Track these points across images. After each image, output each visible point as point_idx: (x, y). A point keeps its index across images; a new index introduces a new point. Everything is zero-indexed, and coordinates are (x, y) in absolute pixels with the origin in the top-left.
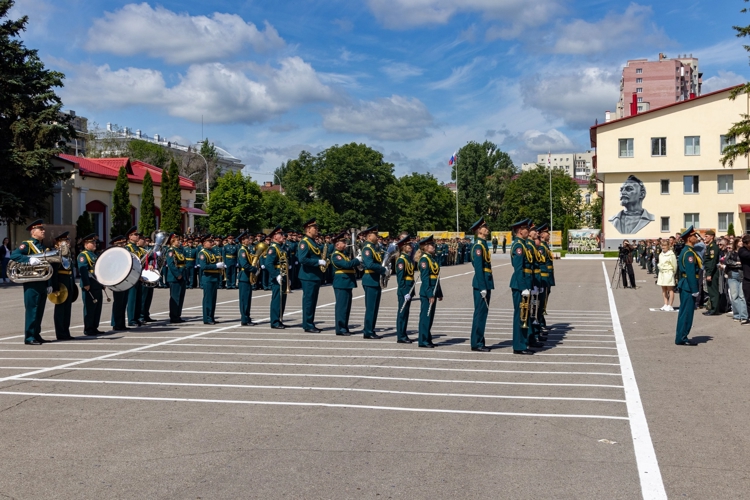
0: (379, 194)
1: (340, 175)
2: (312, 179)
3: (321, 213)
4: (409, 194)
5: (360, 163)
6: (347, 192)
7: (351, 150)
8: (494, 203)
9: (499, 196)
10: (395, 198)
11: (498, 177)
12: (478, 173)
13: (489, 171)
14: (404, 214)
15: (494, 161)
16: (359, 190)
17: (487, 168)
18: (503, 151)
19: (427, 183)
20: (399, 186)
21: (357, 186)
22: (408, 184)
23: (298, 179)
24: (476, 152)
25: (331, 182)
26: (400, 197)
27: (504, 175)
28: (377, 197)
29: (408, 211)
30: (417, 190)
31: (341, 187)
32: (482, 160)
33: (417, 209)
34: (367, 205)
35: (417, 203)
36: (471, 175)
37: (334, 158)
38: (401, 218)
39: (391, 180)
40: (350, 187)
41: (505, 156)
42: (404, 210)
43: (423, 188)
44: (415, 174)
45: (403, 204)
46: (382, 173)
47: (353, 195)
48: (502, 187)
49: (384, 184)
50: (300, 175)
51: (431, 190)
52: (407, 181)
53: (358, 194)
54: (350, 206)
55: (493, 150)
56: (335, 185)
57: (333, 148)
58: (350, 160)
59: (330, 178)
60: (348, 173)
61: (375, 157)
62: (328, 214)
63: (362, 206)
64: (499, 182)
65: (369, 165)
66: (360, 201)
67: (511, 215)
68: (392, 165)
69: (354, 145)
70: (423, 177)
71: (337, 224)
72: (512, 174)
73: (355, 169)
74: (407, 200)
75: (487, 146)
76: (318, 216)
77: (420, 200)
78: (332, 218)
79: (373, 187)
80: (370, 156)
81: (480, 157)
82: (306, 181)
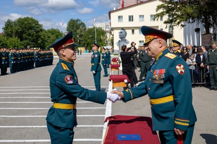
0: (37, 35)
1: (23, 28)
2: (12, 29)
3: (15, 42)
4: (49, 35)
5: (29, 24)
6: (25, 34)
7: (26, 19)
8: (80, 38)
9: (81, 36)
10: (44, 36)
11: (81, 30)
12: (74, 29)
13: (78, 28)
14: (48, 42)
15: (80, 25)
16: (30, 33)
17: (77, 27)
18: (83, 22)
19: (56, 32)
20: (46, 32)
21: (29, 32)
22: (49, 32)
23: (7, 29)
24: (73, 22)
25: (19, 30)
26: (46, 36)
27: (83, 29)
28: (36, 36)
29: (49, 41)
30: (53, 34)
31: (23, 32)
32: (75, 25)
33: (53, 40)
34: (32, 39)
35: (53, 38)
36: (72, 29)
37: (20, 22)
38: (47, 44)
39: (41, 30)
40: (26, 32)
41: (83, 24)
42: (48, 40)
43: (55, 33)
44: (52, 29)
45: (47, 38)
46: (38, 28)
47: (28, 35)
48: (82, 33)
49: (39, 32)
50: (8, 28)
51: (58, 34)
52: (49, 31)
53: (29, 35)
54: (26, 39)
55: (80, 22)
56: (21, 31)
57: (20, 19)
58: (26, 22)
59: (18, 29)
60: (26, 28)
61: (36, 22)
62: (17, 42)
63: (30, 39)
64: (81, 32)
65: (33, 25)
66: (30, 37)
67: (85, 42)
68: (42, 25)
69: (28, 18)
70: (55, 30)
71: (21, 45)
72: (85, 29)
73: (28, 26)
74: (49, 37)
75: (78, 20)
76: (13, 43)
77: (54, 37)
78: (19, 43)
79: (35, 32)
80: (34, 21)
81: (75, 24)
82: (10, 30)
